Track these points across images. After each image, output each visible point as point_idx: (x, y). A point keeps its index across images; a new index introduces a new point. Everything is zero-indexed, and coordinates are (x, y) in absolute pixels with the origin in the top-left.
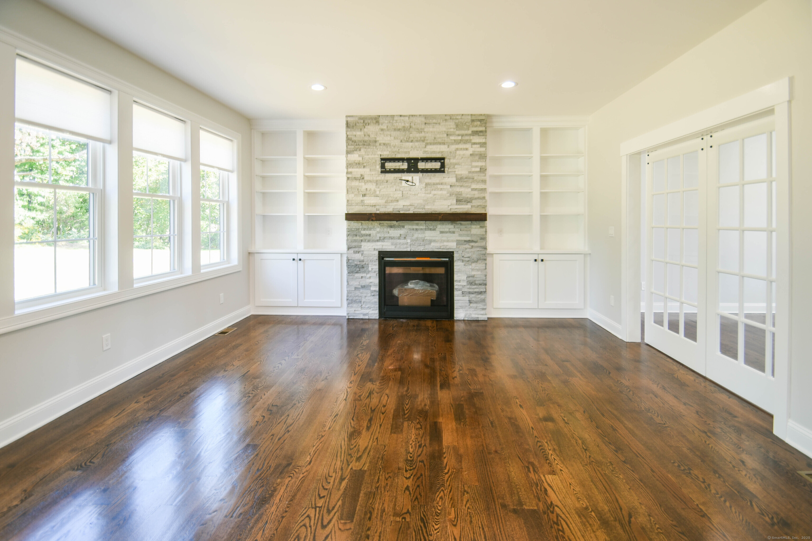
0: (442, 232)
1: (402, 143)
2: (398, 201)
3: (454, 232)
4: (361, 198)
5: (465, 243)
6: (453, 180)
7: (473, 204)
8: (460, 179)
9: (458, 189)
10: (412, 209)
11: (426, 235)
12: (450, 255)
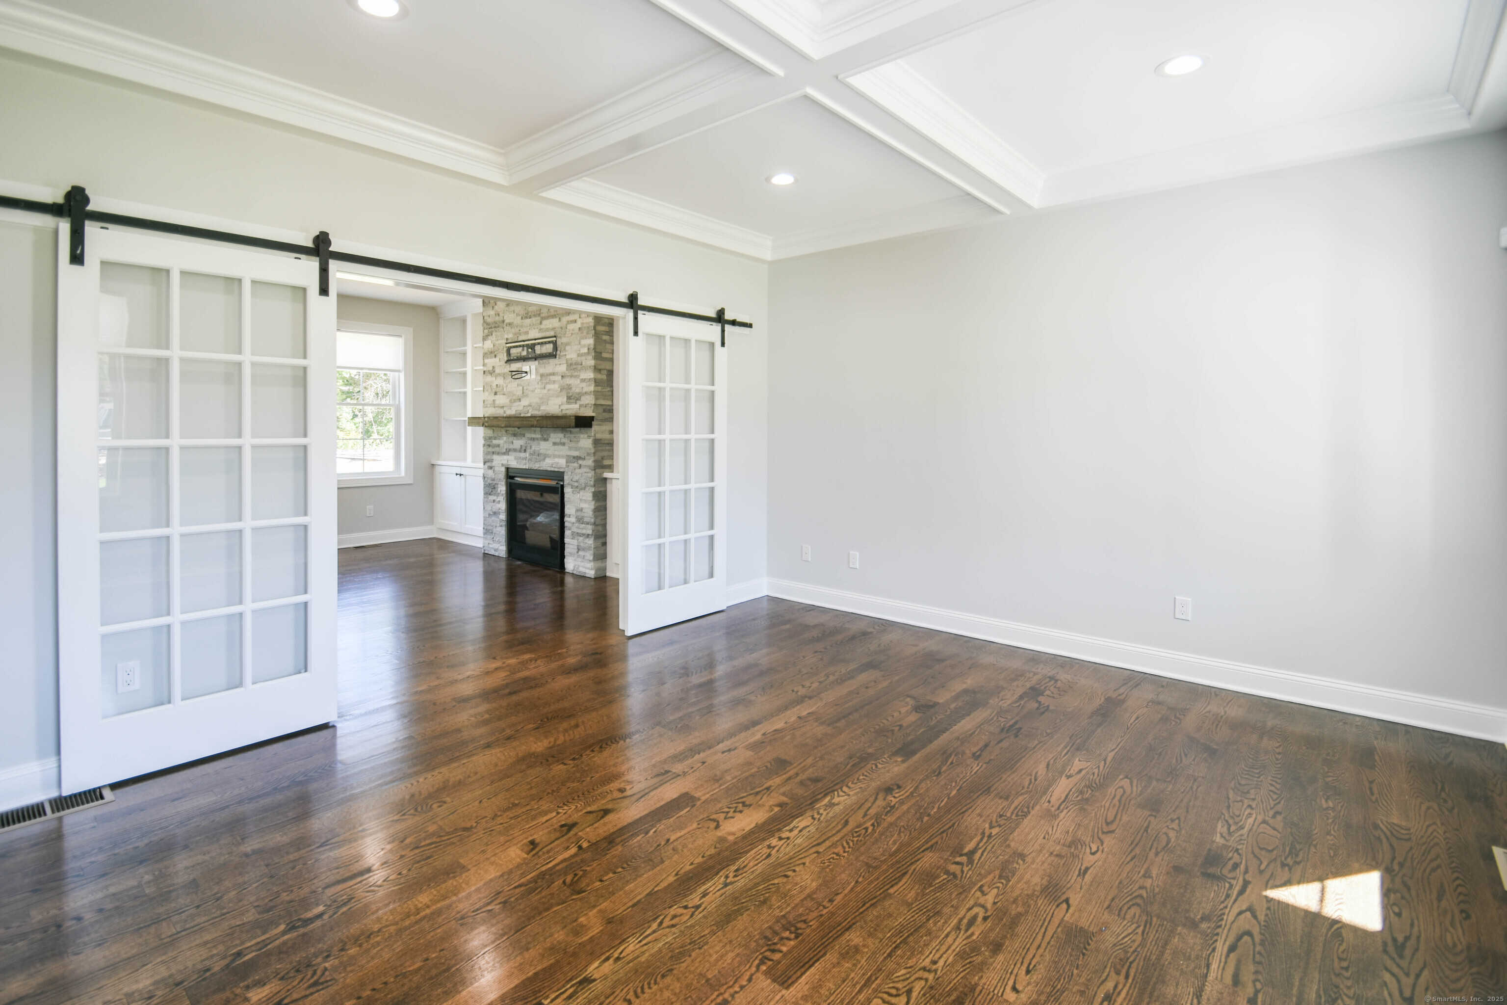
0: (555, 444)
1: (523, 321)
2: (520, 400)
3: (564, 444)
4: (493, 397)
5: (574, 460)
6: (562, 368)
7: (582, 403)
8: (570, 365)
9: (568, 381)
10: (530, 411)
11: (541, 447)
12: (559, 476)
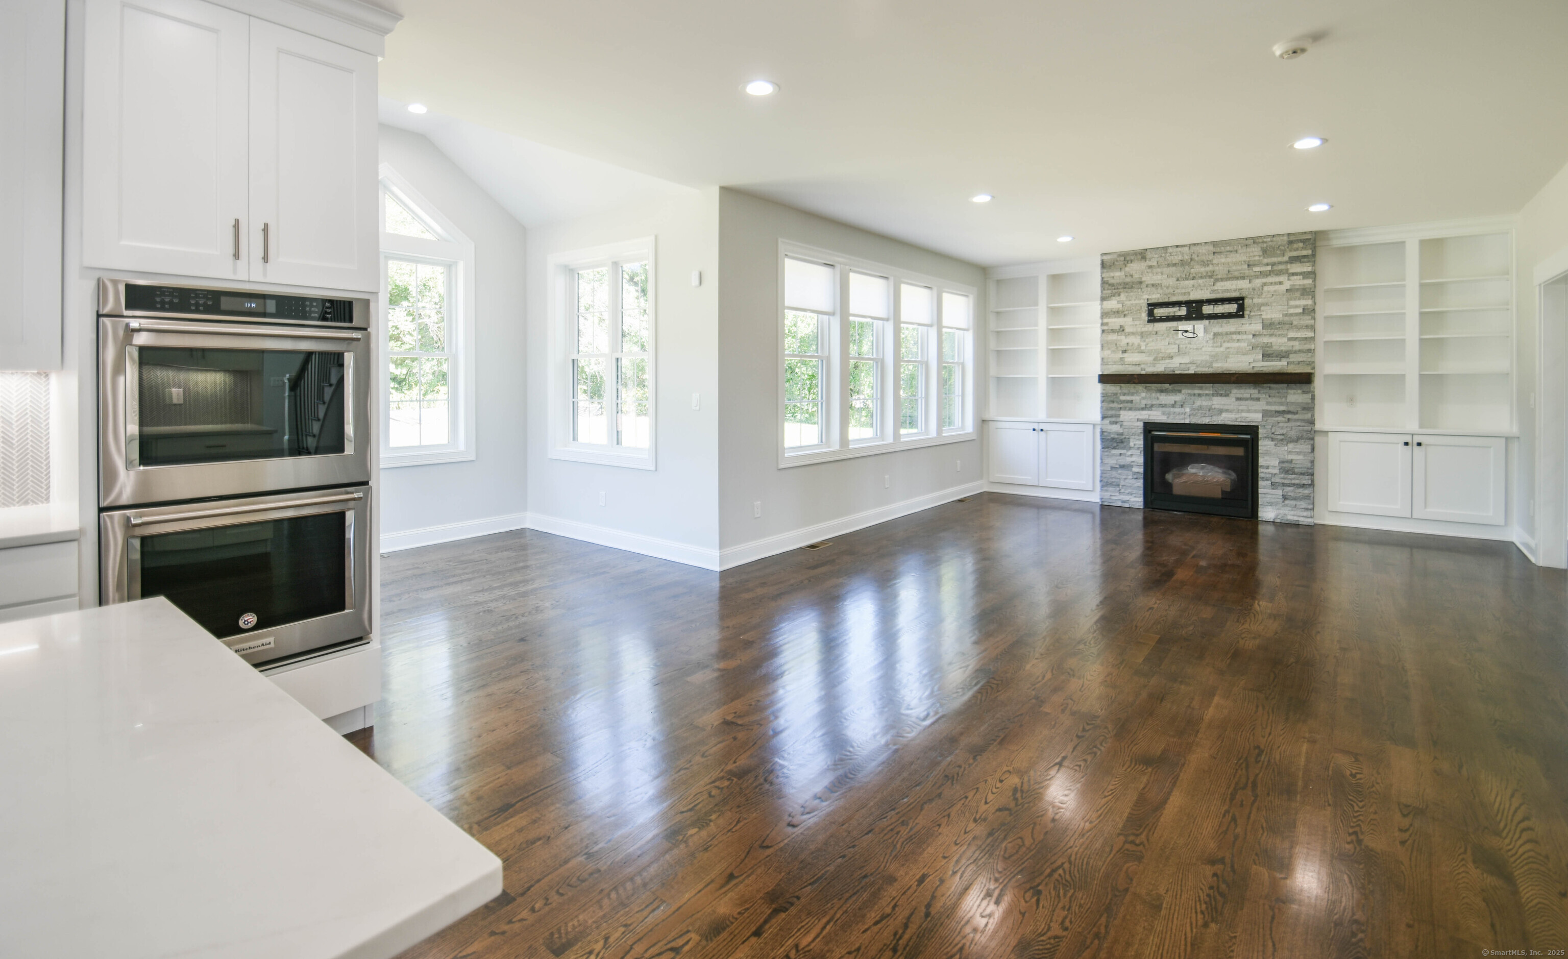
0: (1238, 399)
1: (1178, 282)
2: (1172, 358)
3: (1258, 399)
4: (1120, 355)
5: (1277, 414)
6: (1257, 327)
7: (1291, 360)
8: (1269, 325)
9: (1266, 340)
10: (1192, 368)
11: (1214, 403)
12: (1253, 430)
